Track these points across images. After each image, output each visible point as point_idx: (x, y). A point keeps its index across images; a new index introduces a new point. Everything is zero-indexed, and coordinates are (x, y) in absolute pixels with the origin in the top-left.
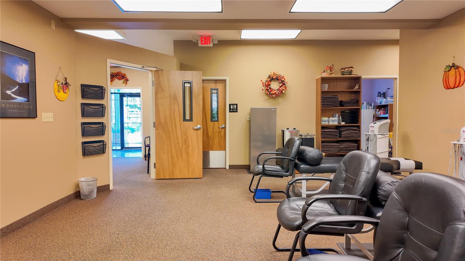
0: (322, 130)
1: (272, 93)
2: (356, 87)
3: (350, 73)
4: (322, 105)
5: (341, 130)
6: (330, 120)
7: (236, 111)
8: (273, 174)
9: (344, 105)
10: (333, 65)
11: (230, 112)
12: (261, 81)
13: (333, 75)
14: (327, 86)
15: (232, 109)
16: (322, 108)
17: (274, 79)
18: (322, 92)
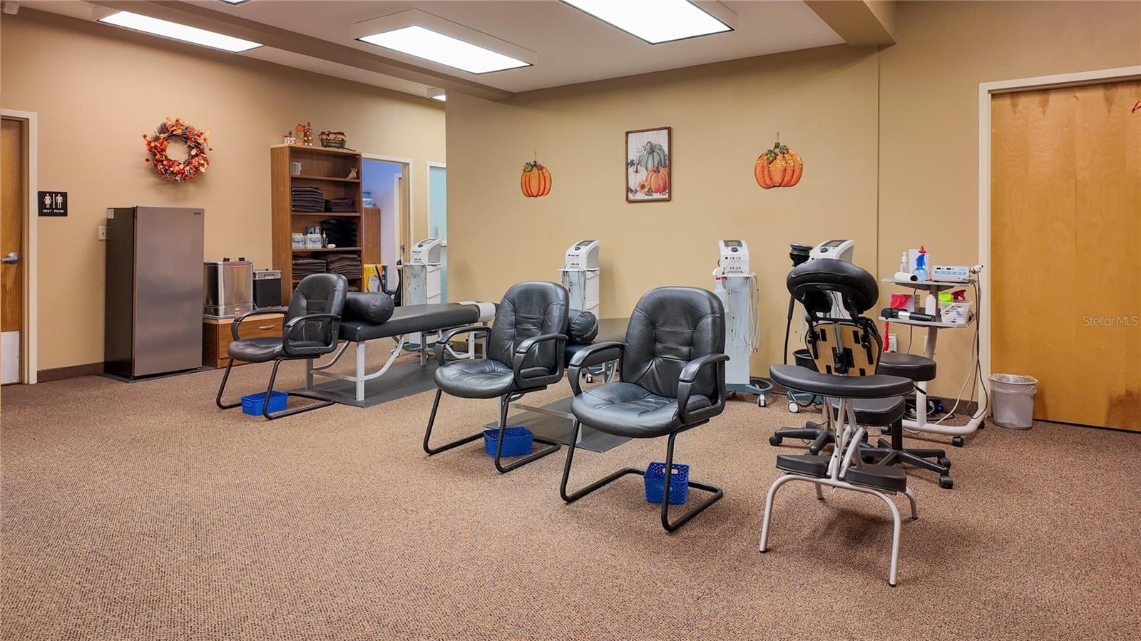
0: (293, 260)
1: (172, 172)
2: (351, 174)
3: (342, 144)
4: (293, 206)
5: (329, 260)
6: (308, 240)
7: (62, 211)
8: (305, 352)
9: (331, 209)
10: (309, 123)
11: (41, 214)
12: (145, 137)
13: (311, 144)
14: (300, 166)
15: (48, 206)
16: (293, 213)
17: (175, 135)
18: (292, 178)
